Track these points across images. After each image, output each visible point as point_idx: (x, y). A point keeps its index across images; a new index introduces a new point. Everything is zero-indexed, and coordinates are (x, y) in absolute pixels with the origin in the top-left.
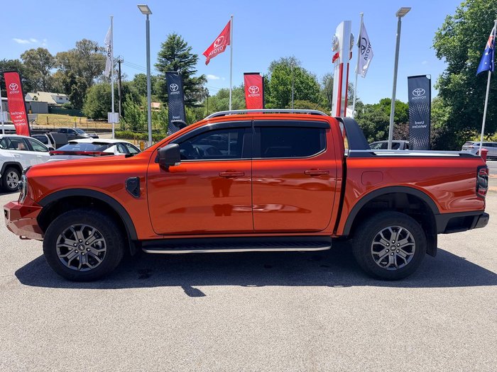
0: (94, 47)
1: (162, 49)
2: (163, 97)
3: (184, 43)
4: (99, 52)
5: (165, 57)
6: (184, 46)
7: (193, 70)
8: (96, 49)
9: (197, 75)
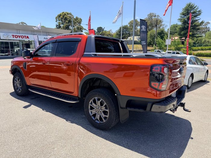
0: (154, 15)
1: (182, 11)
2: (180, 34)
3: (195, 6)
4: (156, 17)
5: (183, 14)
6: (195, 8)
7: (199, 18)
8: (155, 16)
9: (200, 21)
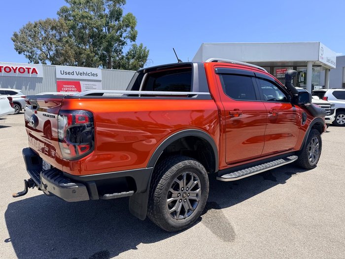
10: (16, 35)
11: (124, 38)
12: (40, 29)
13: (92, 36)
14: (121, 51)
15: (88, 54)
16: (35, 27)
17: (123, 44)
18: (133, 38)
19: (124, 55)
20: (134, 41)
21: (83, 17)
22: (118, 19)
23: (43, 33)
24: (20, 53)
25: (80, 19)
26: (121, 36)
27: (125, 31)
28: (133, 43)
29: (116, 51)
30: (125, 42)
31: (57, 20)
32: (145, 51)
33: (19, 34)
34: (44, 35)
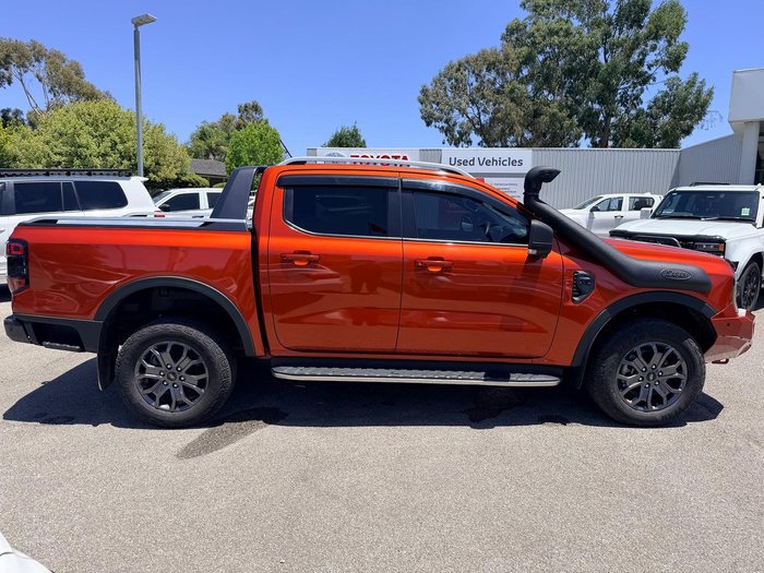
10: (424, 91)
11: (649, 68)
12: (466, 72)
13: (569, 73)
14: (637, 98)
15: (554, 114)
16: (458, 70)
17: (645, 82)
18: (674, 63)
19: (644, 106)
20: (676, 70)
21: (552, 33)
22: (637, 22)
23: (472, 79)
24: (428, 124)
25: (544, 39)
26: (641, 62)
27: (654, 48)
28: (672, 74)
29: (623, 101)
30: (649, 77)
31: (499, 48)
32: (699, 92)
33: (430, 87)
34: (475, 84)
